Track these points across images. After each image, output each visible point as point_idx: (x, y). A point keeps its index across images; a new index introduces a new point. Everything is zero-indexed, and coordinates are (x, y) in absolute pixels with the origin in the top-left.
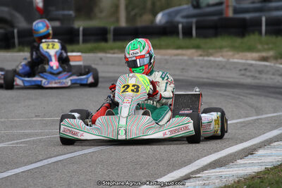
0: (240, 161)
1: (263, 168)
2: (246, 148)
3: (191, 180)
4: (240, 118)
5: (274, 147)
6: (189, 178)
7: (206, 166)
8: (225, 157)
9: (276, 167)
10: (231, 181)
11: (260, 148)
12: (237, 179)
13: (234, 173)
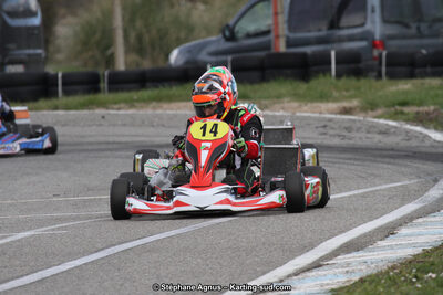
0: (381, 243)
1: (419, 250)
2: (381, 227)
3: (325, 267)
4: (350, 190)
5: (420, 225)
6: (321, 266)
7: (337, 250)
8: (357, 238)
9: (437, 248)
10: (383, 267)
11: (401, 225)
12: (390, 265)
13: (382, 257)
